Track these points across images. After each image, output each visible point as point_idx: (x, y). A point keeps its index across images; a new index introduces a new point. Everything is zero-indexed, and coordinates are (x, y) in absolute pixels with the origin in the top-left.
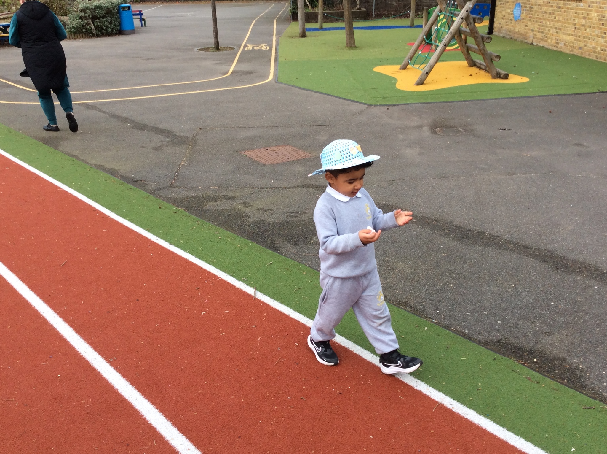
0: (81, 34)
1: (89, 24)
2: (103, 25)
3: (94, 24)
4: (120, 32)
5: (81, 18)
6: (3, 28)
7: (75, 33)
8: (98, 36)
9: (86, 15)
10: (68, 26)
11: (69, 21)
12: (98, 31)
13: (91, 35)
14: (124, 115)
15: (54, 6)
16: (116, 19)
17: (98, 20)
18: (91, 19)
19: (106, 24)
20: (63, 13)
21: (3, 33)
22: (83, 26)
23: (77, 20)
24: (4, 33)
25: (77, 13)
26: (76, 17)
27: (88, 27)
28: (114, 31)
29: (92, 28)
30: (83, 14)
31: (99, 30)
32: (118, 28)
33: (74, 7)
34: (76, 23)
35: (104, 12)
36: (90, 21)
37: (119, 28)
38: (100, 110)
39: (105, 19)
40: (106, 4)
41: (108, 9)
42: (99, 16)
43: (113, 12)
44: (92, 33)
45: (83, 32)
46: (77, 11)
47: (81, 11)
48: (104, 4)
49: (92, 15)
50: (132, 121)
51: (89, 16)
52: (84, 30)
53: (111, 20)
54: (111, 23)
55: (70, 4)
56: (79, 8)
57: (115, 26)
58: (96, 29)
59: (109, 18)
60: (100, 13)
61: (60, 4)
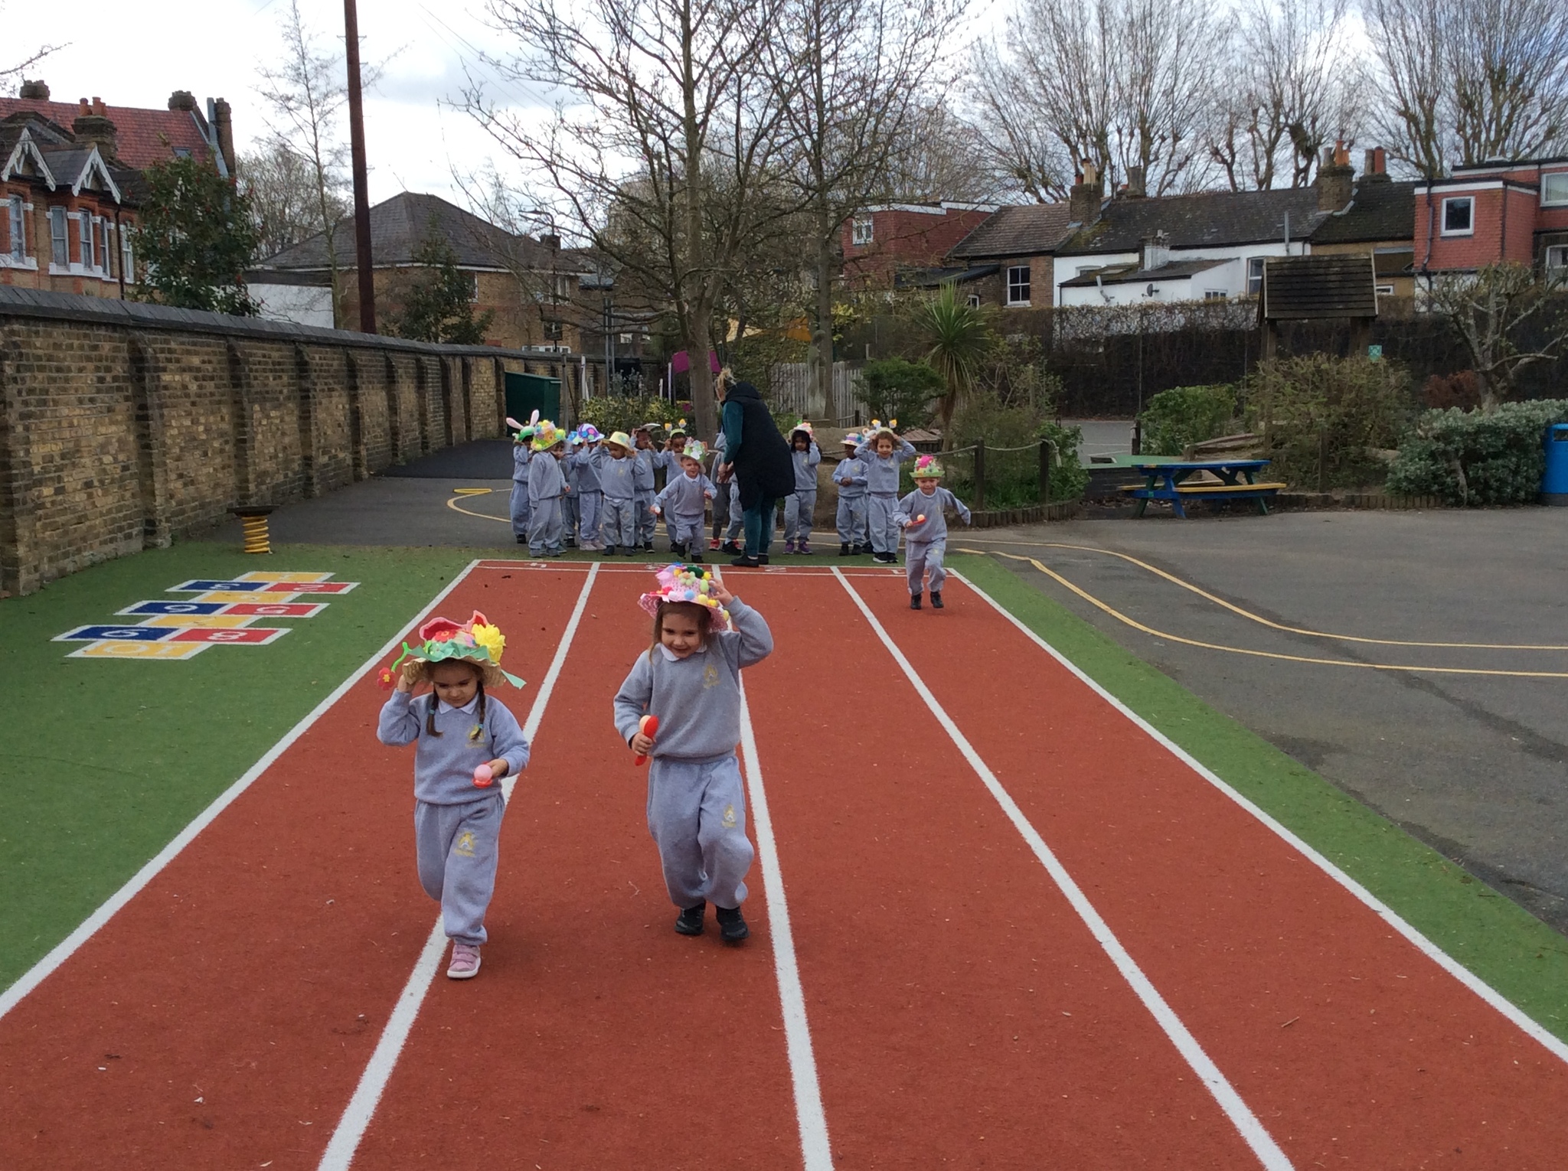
0: (1425, 497)
1: (1451, 472)
2: (1493, 476)
3: (1465, 472)
4: (1539, 499)
5: (1433, 455)
6: (1228, 472)
7: (1408, 493)
8: (1472, 505)
9: (1449, 448)
10: (1395, 473)
11: (1397, 463)
12: (1473, 492)
13: (1451, 500)
14: (1508, 714)
15: (1365, 423)
16: (1534, 463)
17: (1480, 464)
18: (1460, 458)
19: (1502, 473)
20: (1388, 441)
21: (1224, 484)
22: (1436, 476)
23: (1420, 460)
24: (1227, 485)
25: (1426, 442)
26: (1420, 454)
27: (1449, 479)
28: (1522, 494)
29: (1457, 484)
30: (1442, 445)
31: (1477, 490)
32: (1534, 486)
33: (1420, 427)
34: (1415, 468)
35: (1500, 443)
36: (1457, 464)
37: (1536, 486)
38: (1441, 694)
39: (1500, 462)
40: (1513, 423)
41: (1518, 434)
42: (1484, 453)
43: (1528, 445)
44: (1455, 495)
45: (1433, 494)
46: (1427, 438)
47: (1437, 438)
48: (1506, 422)
49: (1466, 447)
50: (1530, 733)
51: (1457, 450)
52: (1436, 487)
53: (1518, 466)
54: (1516, 472)
55: (1409, 420)
56: (1432, 429)
57: (1528, 479)
58: (1469, 485)
59: (1514, 459)
60: (1490, 445)
61: (1384, 419)
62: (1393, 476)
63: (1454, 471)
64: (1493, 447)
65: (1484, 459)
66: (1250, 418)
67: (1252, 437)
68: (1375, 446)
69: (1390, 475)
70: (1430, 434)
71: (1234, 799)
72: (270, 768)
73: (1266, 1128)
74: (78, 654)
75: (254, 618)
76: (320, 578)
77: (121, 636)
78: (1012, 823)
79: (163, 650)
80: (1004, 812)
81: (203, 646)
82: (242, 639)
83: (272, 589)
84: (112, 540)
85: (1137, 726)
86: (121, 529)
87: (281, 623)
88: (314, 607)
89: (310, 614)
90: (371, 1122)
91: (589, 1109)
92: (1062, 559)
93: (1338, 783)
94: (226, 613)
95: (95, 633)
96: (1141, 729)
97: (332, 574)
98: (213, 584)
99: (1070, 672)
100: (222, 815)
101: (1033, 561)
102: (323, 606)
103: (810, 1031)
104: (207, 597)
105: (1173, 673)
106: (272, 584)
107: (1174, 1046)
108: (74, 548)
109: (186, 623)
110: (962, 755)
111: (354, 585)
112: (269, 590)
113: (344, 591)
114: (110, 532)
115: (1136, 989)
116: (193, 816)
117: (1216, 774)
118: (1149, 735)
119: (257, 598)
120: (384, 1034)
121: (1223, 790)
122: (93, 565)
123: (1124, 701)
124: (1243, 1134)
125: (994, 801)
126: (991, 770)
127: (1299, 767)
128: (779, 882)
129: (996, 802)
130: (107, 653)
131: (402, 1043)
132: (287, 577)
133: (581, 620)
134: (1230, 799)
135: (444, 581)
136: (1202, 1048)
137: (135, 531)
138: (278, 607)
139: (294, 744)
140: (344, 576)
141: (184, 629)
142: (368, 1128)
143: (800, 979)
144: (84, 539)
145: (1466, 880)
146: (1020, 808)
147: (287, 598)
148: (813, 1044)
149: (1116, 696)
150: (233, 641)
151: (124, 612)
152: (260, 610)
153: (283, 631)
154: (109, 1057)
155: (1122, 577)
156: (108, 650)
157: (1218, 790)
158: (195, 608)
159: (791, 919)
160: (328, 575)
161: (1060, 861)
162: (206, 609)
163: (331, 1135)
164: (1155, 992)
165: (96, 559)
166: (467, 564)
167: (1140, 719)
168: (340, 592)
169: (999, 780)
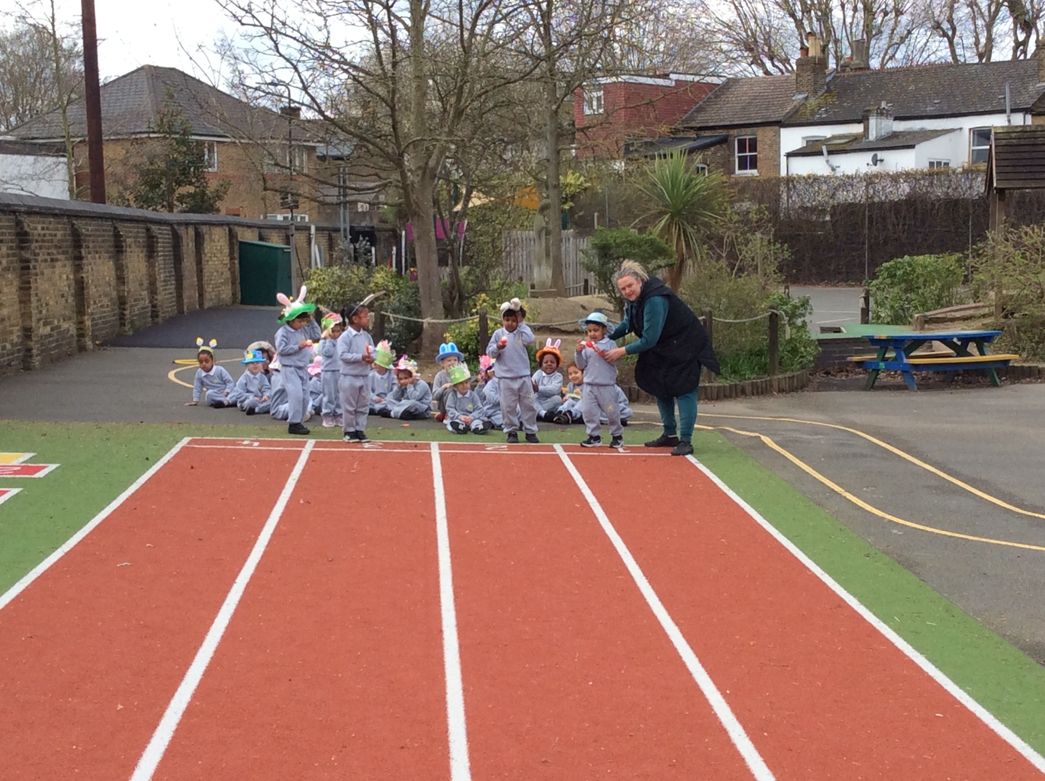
6: (959, 343)
21: (955, 355)
24: (959, 355)
66: (979, 288)
67: (983, 307)
76: (18, 459)
78: (743, 760)
88: (6, 492)
96: (883, 636)
97: (32, 455)
101: (763, 438)
102: (14, 491)
105: (912, 566)
110: (687, 670)
111: (52, 467)
113: (41, 474)
121: (978, 714)
123: (862, 601)
125: (723, 731)
133: (286, 507)
134: (987, 726)
135: (148, 461)
140: (43, 458)
146: (752, 740)
149: (854, 595)
155: (855, 455)
157: (972, 715)
160: (28, 456)
166: (177, 442)
167: (882, 624)
168: (37, 475)
169: (729, 703)
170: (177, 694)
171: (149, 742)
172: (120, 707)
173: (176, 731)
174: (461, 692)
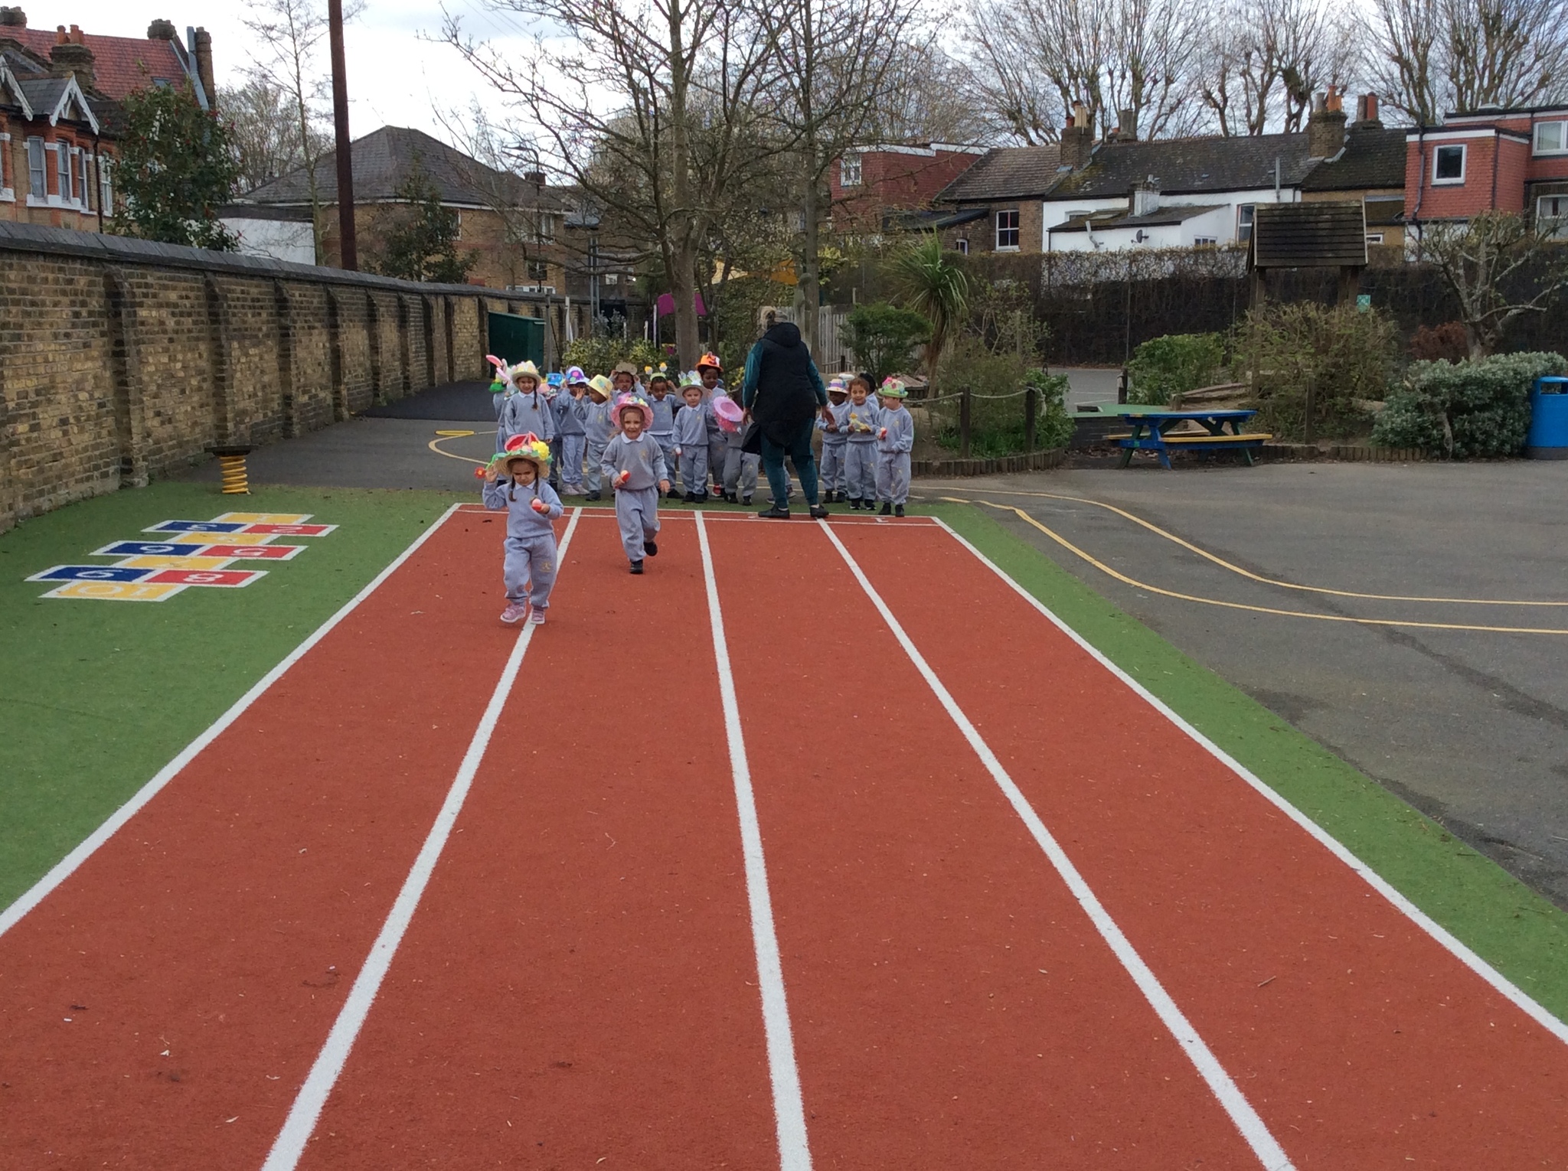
0: (1410, 450)
1: (1438, 424)
2: (1479, 428)
3: (1451, 425)
4: (1524, 452)
5: (1420, 408)
6: (1214, 422)
7: (1394, 445)
8: (1457, 457)
9: (1436, 400)
10: (1381, 425)
11: (1384, 414)
12: (1458, 445)
13: (1437, 453)
14: (1490, 670)
15: (1352, 373)
16: (1520, 415)
17: (1465, 416)
18: (1447, 411)
19: (1489, 426)
20: (1374, 393)
21: (1211, 434)
22: (1422, 429)
23: (1407, 411)
24: (1214, 435)
25: (1412, 394)
26: (1406, 404)
27: (1435, 432)
28: (1508, 447)
29: (1443, 436)
30: (1428, 397)
31: (1462, 442)
32: (1520, 439)
33: (1407, 379)
34: (1402, 420)
35: (1487, 396)
36: (1443, 416)
37: (1522, 439)
38: (1423, 649)
39: (1487, 414)
40: (1500, 375)
41: (1503, 387)
42: (1471, 405)
43: (1515, 397)
44: (1441, 447)
45: (1417, 445)
46: (1414, 390)
47: (1424, 390)
48: (1494, 374)
49: (1452, 400)
50: (1509, 689)
51: (1443, 403)
52: (1421, 440)
53: (1504, 419)
54: (1501, 426)
55: (1396, 371)
56: (1419, 380)
57: (1514, 432)
58: (1455, 437)
59: (1500, 412)
60: (1476, 398)
61: (1371, 370)
62: (1380, 429)
63: (1441, 423)
64: (1479, 399)
65: (1470, 412)
66: (1237, 367)
67: (1240, 387)
68: (1361, 397)
69: (1376, 426)
70: (1417, 386)
71: (1215, 754)
72: (244, 713)
73: (1241, 1090)
74: (52, 594)
75: (231, 560)
76: (299, 520)
77: (96, 577)
78: (992, 776)
79: (138, 591)
80: (984, 766)
81: (178, 588)
82: (218, 581)
83: (250, 531)
84: (88, 479)
85: (1119, 679)
86: (97, 467)
87: (257, 565)
88: (292, 549)
89: (288, 557)
90: (339, 1077)
91: (562, 1065)
92: (1046, 509)
93: (1319, 740)
94: (205, 554)
95: (70, 574)
96: (1123, 683)
97: (309, 516)
98: (190, 525)
99: (1052, 623)
100: (195, 761)
101: (1018, 511)
102: (301, 548)
103: (785, 986)
104: (183, 538)
105: (1154, 625)
106: (250, 525)
107: (1150, 1005)
108: (49, 486)
109: (162, 564)
110: (943, 707)
111: (332, 528)
112: (246, 531)
113: (323, 534)
114: (86, 471)
115: (1113, 947)
116: (165, 761)
117: (1196, 728)
118: (1131, 690)
119: (234, 540)
120: (355, 987)
121: (1204, 745)
122: (68, 504)
123: (1105, 654)
124: (1217, 1096)
126: (971, 723)
127: (1280, 722)
128: (757, 835)
129: (977, 755)
130: (81, 594)
131: (373, 996)
132: (265, 519)
134: (1211, 754)
135: (424, 524)
136: (1178, 1007)
137: (111, 469)
138: (255, 549)
139: (268, 689)
140: (322, 519)
141: (159, 571)
142: (337, 1083)
143: (776, 933)
144: (59, 477)
145: (1445, 839)
146: (1001, 762)
147: (263, 540)
148: (789, 1000)
149: (1099, 648)
150: (209, 583)
151: (100, 552)
152: (237, 552)
153: (260, 574)
154: (76, 1008)
155: (1106, 528)
156: (82, 590)
157: (1199, 745)
158: (171, 548)
159: (768, 872)
160: (307, 517)
161: (1038, 816)
162: (182, 550)
163: (299, 1090)
164: (1132, 950)
165: (72, 497)
166: (449, 507)
167: (1122, 672)
168: (319, 535)
169: (980, 733)
170: (484, 718)
171: (465, 754)
172: (435, 727)
173: (488, 747)
174: (738, 722)
